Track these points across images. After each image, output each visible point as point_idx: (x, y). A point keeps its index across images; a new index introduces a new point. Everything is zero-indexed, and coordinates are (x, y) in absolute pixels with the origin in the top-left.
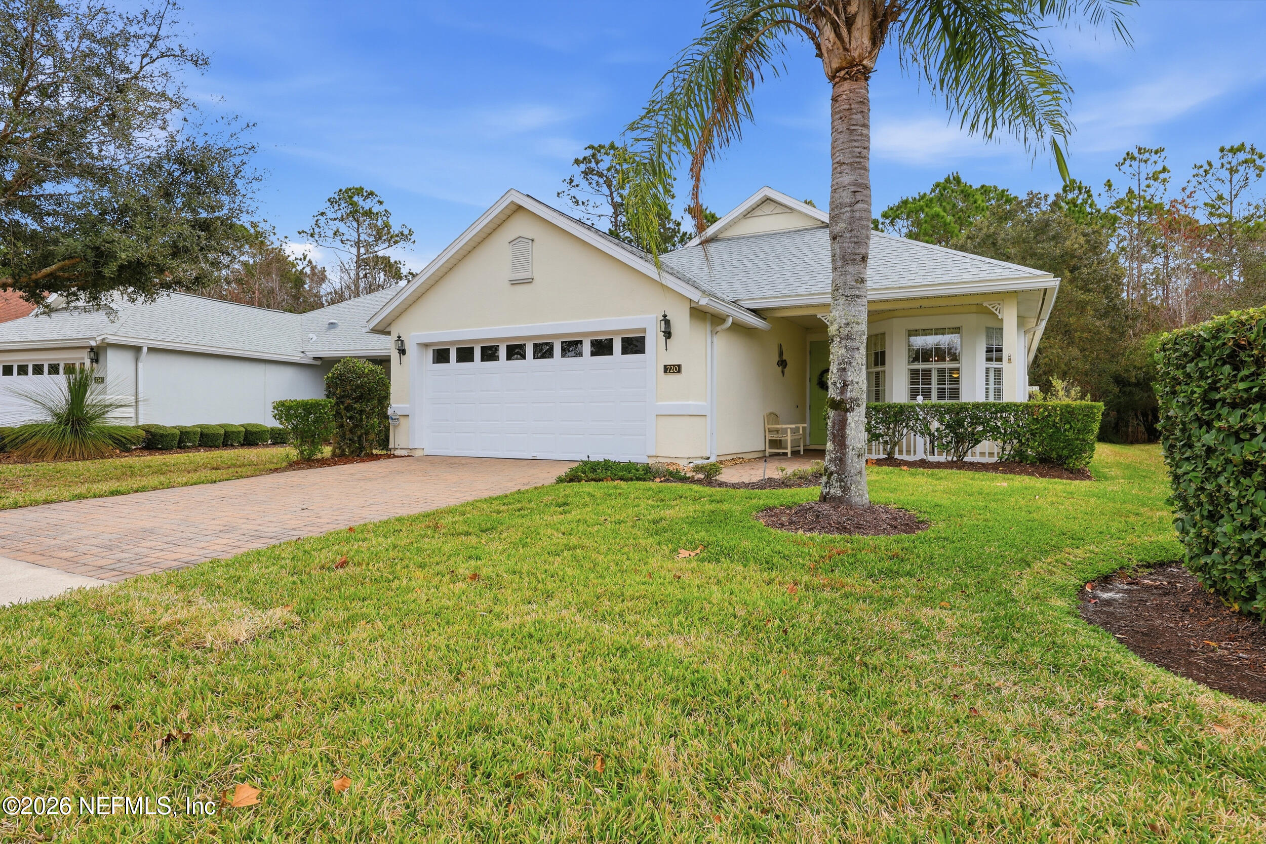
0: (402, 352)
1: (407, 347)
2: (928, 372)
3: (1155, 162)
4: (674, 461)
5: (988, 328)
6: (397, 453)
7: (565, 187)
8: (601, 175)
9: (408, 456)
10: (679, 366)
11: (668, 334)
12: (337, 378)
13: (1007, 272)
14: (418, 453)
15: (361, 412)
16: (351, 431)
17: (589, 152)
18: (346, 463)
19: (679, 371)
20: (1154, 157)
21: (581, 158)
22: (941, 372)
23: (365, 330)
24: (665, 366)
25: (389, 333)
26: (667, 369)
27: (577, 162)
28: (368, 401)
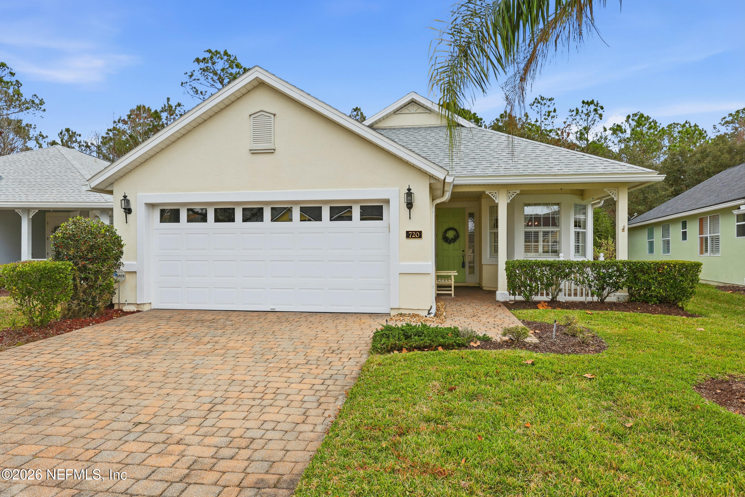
0: (128, 211)
1: (132, 207)
2: (536, 233)
3: (549, 106)
4: (416, 312)
5: (576, 205)
6: (126, 308)
7: (186, 79)
8: (215, 74)
9: (138, 311)
10: (420, 232)
11: (410, 205)
12: (69, 238)
13: (624, 168)
14: (146, 308)
15: (97, 273)
16: (84, 292)
17: (208, 55)
18: (82, 326)
19: (420, 237)
20: (548, 103)
21: (201, 58)
22: (546, 234)
23: (85, 188)
24: (407, 232)
25: (111, 192)
26: (409, 235)
27: (198, 60)
28: (104, 260)
